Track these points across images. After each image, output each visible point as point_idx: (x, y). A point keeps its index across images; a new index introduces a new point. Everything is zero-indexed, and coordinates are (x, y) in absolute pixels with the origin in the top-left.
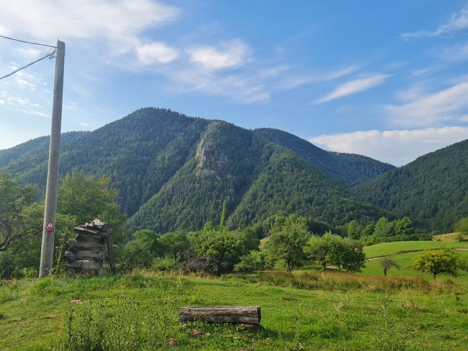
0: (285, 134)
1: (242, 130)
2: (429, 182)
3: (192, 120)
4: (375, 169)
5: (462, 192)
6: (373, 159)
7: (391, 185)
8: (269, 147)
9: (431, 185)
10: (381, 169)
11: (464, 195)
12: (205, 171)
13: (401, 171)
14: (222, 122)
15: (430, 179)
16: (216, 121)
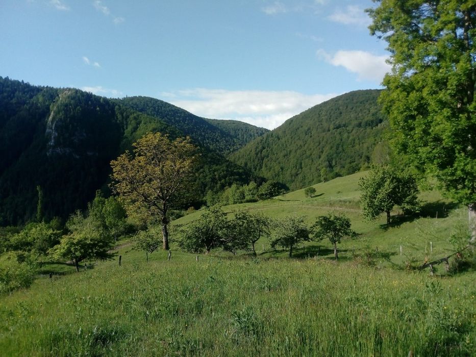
0: (159, 102)
1: (102, 100)
2: (295, 143)
3: (38, 90)
4: (252, 134)
5: (321, 150)
6: (249, 125)
7: (264, 148)
8: (135, 118)
9: (297, 145)
10: (257, 133)
11: (322, 152)
12: (58, 150)
13: (272, 134)
14: (77, 91)
15: (295, 140)
16: (70, 89)
